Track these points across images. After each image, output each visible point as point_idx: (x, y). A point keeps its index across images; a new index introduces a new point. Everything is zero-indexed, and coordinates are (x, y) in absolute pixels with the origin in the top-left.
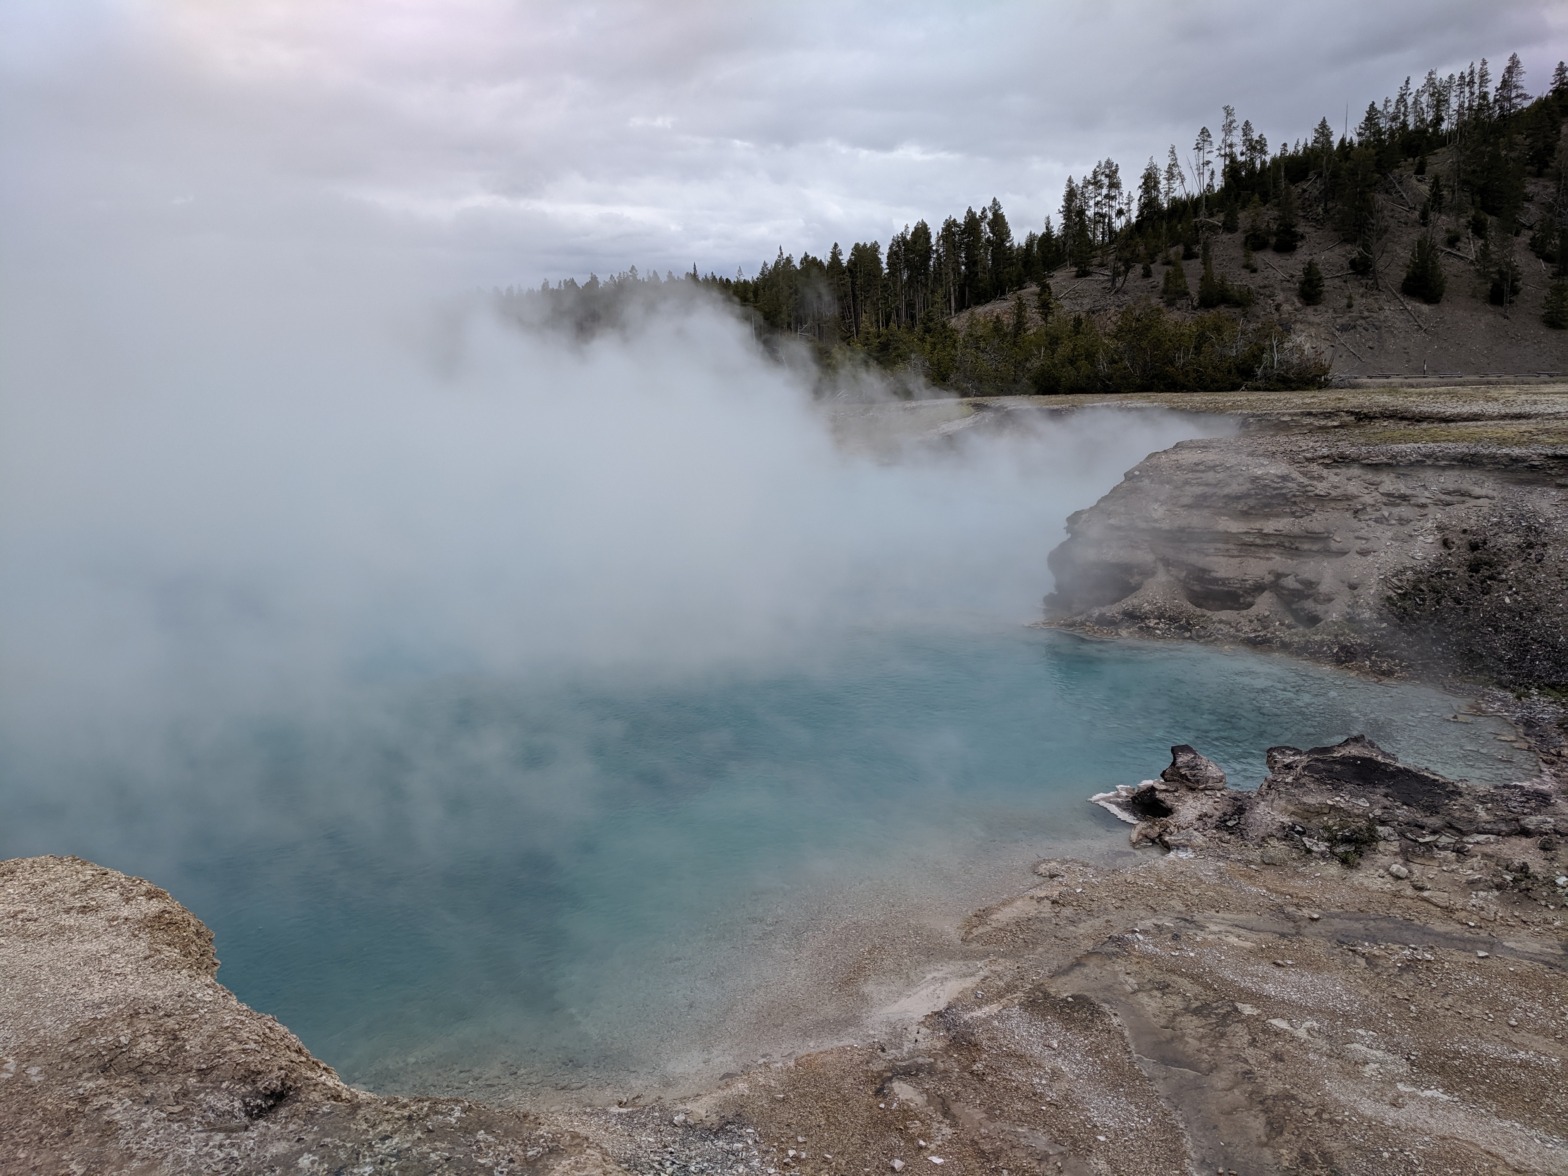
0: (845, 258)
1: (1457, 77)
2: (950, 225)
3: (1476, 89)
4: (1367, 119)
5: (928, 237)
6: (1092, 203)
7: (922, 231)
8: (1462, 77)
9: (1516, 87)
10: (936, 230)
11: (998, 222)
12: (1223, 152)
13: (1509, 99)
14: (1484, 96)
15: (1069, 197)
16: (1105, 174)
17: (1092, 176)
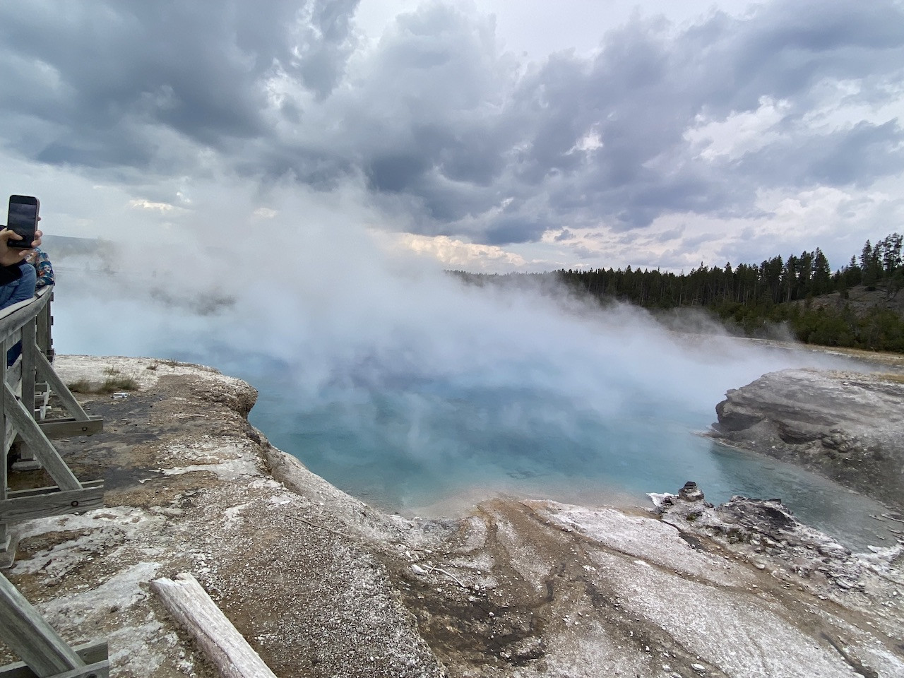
0: (733, 270)
2: (792, 260)
5: (781, 264)
6: (883, 254)
7: (777, 262)
10: (785, 261)
11: (821, 259)
15: (868, 249)
16: (892, 240)
17: (883, 240)
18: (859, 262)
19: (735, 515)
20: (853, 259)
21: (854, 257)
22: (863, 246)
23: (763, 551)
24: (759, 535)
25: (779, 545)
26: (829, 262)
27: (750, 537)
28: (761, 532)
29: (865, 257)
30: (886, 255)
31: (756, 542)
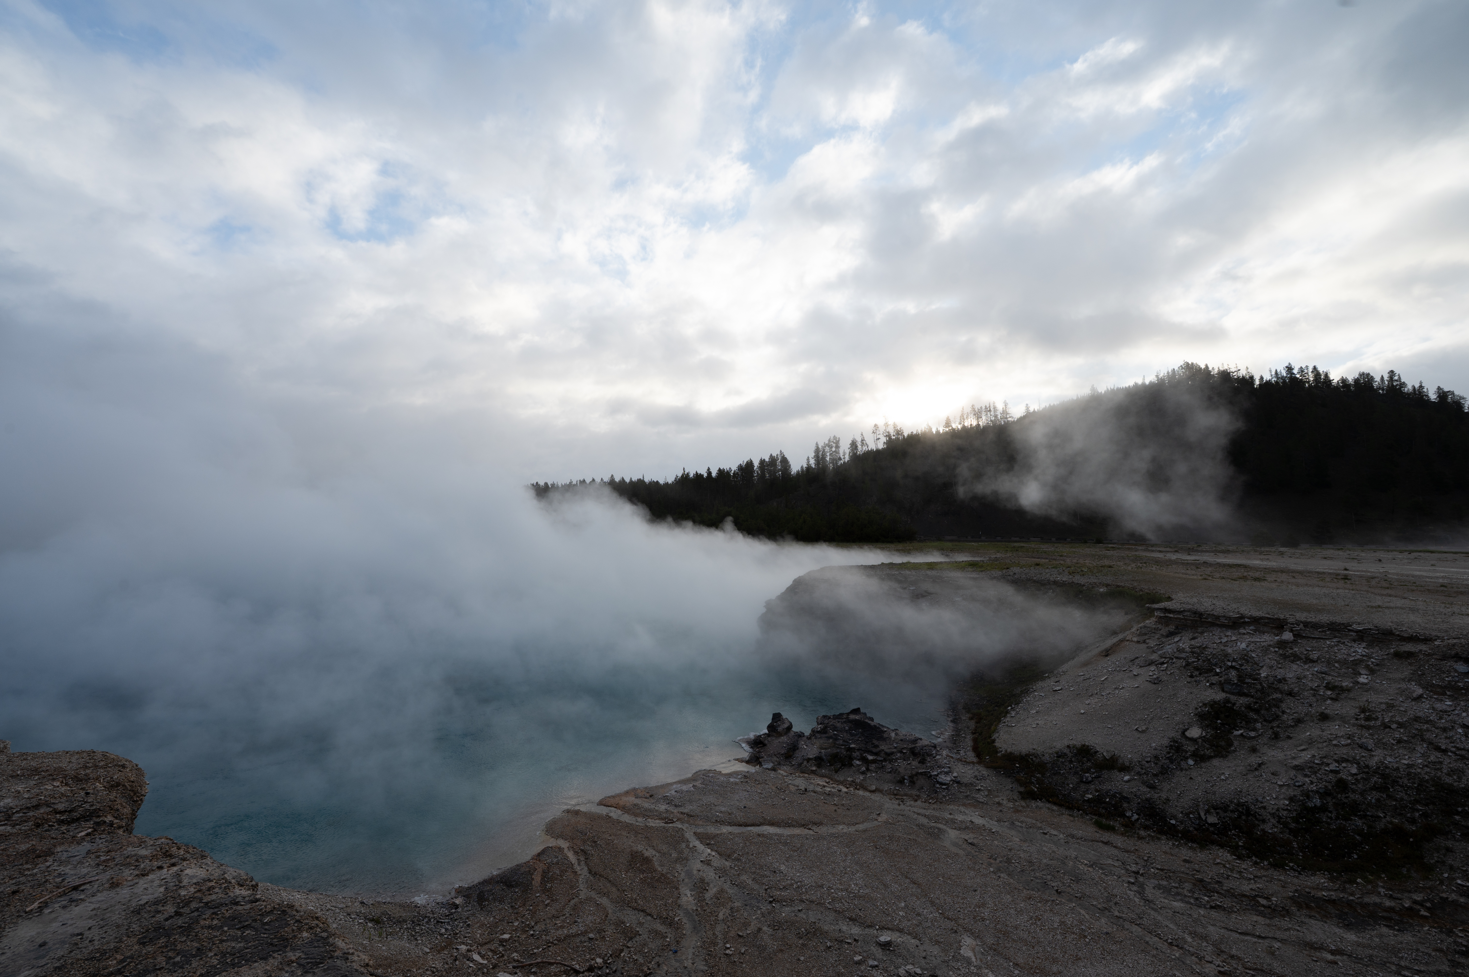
0: (714, 474)
1: (984, 408)
2: (762, 462)
3: (992, 413)
4: (946, 423)
5: (753, 466)
6: (828, 454)
7: (750, 464)
8: (986, 408)
9: (1008, 414)
10: (756, 464)
11: (785, 461)
12: (885, 435)
13: (1007, 418)
14: (996, 416)
15: (817, 451)
16: (833, 442)
17: (827, 442)
18: (812, 462)
19: (829, 738)
20: (808, 459)
21: (808, 458)
22: (814, 448)
23: (868, 769)
24: (858, 753)
25: (879, 758)
26: (791, 463)
27: (851, 759)
28: (858, 750)
29: (817, 457)
30: (830, 455)
31: (858, 762)
